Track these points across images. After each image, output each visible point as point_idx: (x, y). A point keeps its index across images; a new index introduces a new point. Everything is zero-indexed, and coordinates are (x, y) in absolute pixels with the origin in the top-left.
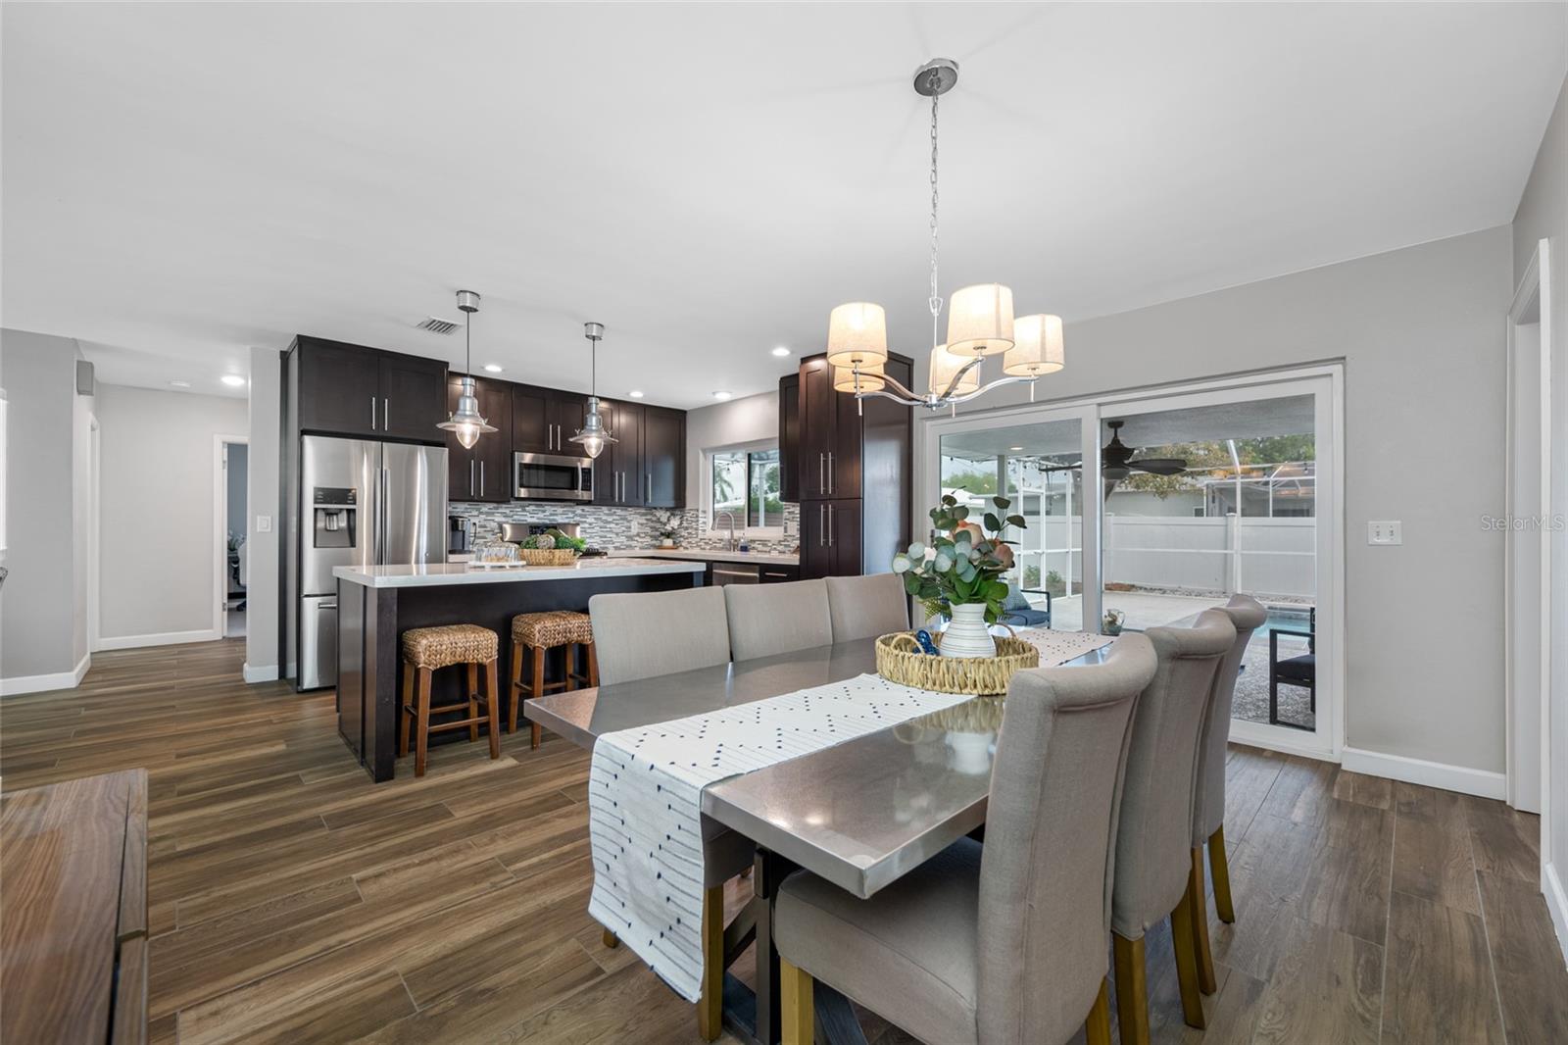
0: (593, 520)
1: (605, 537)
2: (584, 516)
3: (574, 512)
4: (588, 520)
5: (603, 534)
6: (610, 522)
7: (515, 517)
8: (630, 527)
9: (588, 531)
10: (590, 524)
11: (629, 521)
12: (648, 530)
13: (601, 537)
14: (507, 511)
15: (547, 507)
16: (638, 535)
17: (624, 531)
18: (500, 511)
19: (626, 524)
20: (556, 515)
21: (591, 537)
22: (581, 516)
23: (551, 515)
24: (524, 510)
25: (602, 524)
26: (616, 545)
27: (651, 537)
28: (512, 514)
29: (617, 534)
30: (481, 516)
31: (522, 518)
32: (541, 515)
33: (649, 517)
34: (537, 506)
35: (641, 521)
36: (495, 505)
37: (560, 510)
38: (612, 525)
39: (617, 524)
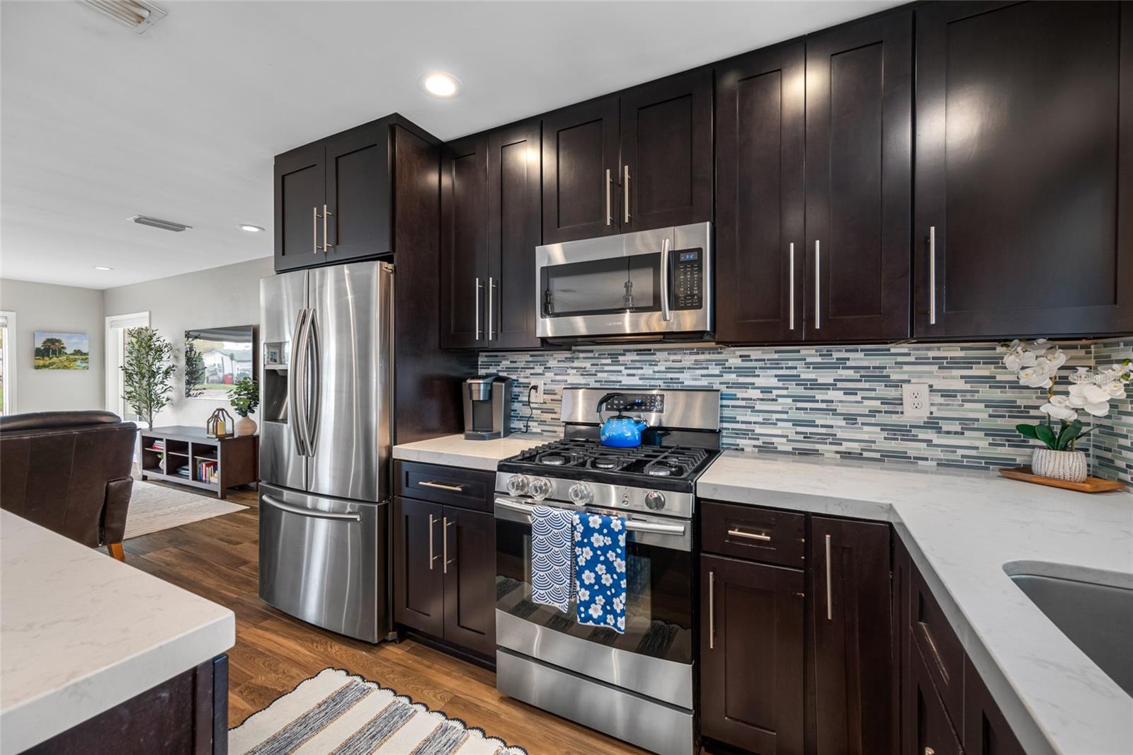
0: (774, 382)
1: (812, 424)
2: (751, 372)
3: (720, 363)
4: (759, 382)
5: (802, 416)
6: (825, 387)
7: (599, 374)
8: (899, 402)
9: (759, 406)
10: (766, 390)
11: (897, 384)
12: (977, 411)
13: (797, 423)
14: (587, 365)
15: (660, 356)
16: (932, 424)
17: (873, 413)
18: (576, 364)
19: (881, 390)
20: (681, 370)
21: (766, 423)
22: (740, 371)
23: (669, 370)
24: (616, 363)
25: (801, 391)
26: (845, 447)
27: (989, 433)
28: (594, 369)
29: (851, 419)
30: (546, 374)
31: (613, 378)
32: (648, 371)
33: (976, 371)
34: (640, 352)
35: (939, 384)
36: (568, 354)
37: (689, 360)
38: (832, 395)
39: (848, 392)
